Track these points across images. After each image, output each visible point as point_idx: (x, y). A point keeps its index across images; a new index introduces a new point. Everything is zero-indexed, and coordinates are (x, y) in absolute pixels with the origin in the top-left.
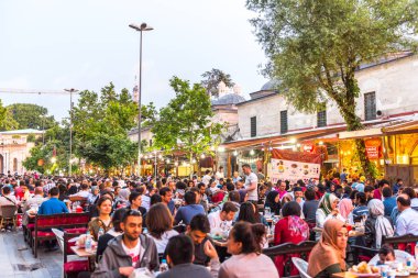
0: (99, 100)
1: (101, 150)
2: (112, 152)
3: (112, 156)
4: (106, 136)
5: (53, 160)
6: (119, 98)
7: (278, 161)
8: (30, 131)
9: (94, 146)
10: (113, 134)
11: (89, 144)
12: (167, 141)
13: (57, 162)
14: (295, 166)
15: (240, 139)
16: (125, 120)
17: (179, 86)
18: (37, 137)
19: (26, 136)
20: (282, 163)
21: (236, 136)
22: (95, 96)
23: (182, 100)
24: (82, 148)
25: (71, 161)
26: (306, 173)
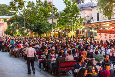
0: (35, 5)
1: (38, 28)
2: (42, 28)
3: (42, 30)
4: (39, 22)
5: (17, 31)
6: (43, 4)
7: (100, 34)
8: (4, 17)
9: (35, 26)
10: (42, 21)
11: (33, 25)
12: (63, 25)
13: (19, 32)
14: (106, 35)
15: (93, 22)
16: (46, 14)
17: (67, 3)
18: (8, 20)
19: (3, 19)
20: (101, 34)
21: (92, 20)
22: (34, 3)
23: (68, 8)
24: (30, 27)
25: (25, 31)
26: (110, 37)
